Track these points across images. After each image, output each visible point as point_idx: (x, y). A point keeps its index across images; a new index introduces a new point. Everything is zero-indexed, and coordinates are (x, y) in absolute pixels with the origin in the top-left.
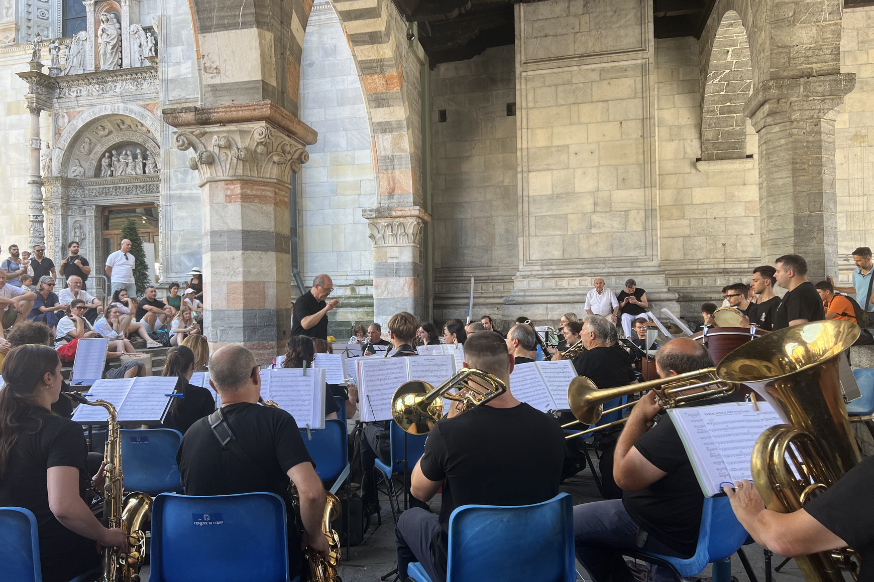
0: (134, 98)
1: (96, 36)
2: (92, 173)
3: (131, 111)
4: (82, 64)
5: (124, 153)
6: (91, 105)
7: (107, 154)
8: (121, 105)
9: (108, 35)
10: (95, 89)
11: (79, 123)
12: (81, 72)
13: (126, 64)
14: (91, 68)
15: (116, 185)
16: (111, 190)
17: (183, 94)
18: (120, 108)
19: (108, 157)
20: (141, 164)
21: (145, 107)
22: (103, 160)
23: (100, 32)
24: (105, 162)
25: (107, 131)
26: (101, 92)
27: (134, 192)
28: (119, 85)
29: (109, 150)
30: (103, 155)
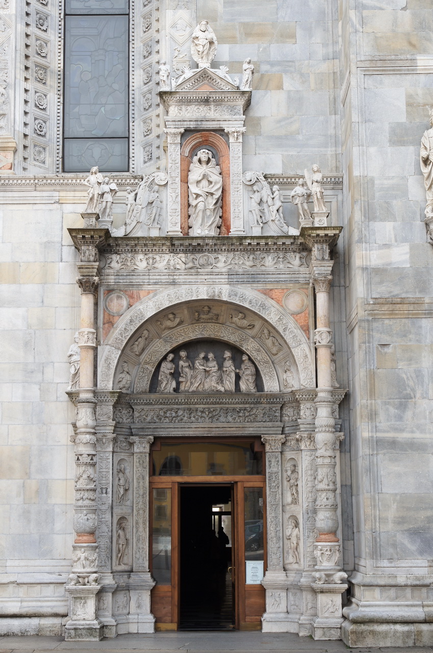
0: (252, 278)
1: (185, 180)
2: (145, 384)
3: (243, 298)
4: (157, 219)
5: (202, 355)
6: (174, 283)
7: (171, 356)
9: (210, 182)
10: (179, 260)
13: (237, 228)
14: (173, 228)
15: (192, 406)
16: (180, 413)
17: (396, 291)
18: (224, 292)
19: (172, 361)
20: (233, 375)
21: (267, 293)
22: (163, 365)
23: (194, 177)
24: (167, 368)
25: (177, 321)
26: (190, 265)
27: (222, 419)
28: (222, 258)
29: (175, 351)
30: (165, 358)
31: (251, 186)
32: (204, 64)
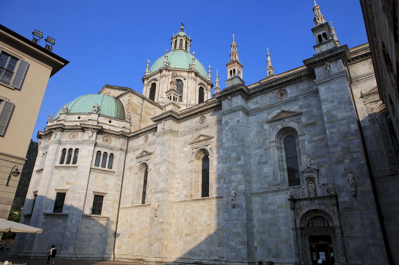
1: (308, 187)
3: (321, 208)
5: (317, 219)
6: (308, 206)
8: (318, 207)
9: (312, 187)
11: (304, 211)
12: (304, 198)
17: (347, 206)
21: (326, 207)
23: (309, 186)
25: (310, 213)
26: (311, 203)
29: (312, 219)
30: (310, 220)
31: (320, 187)
32: (309, 165)
